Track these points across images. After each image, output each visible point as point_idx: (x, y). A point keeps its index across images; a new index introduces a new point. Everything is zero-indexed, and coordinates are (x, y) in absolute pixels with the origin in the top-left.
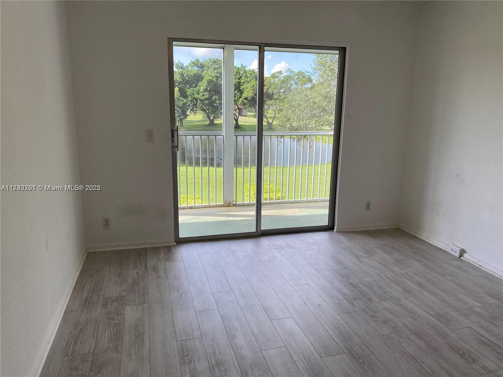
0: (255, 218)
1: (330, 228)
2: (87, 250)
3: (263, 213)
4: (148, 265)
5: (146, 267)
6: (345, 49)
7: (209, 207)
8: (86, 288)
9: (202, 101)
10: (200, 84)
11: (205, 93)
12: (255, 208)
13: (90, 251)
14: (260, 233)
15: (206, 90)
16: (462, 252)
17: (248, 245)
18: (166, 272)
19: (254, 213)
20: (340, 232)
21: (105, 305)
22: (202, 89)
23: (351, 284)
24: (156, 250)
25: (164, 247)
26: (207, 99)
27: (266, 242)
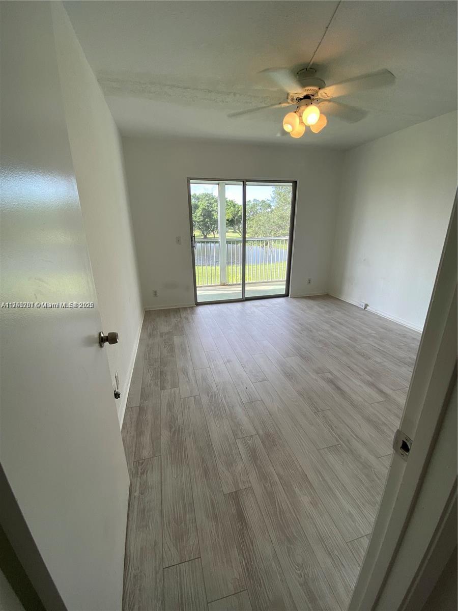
0: (242, 292)
1: (286, 295)
2: (145, 309)
3: (246, 289)
4: (182, 316)
5: (181, 317)
6: (296, 182)
7: (212, 286)
8: (149, 328)
9: (198, 222)
10: (197, 211)
11: (201, 217)
12: (241, 286)
13: (147, 310)
14: (244, 299)
15: (201, 215)
16: (366, 306)
17: (239, 305)
18: (192, 319)
19: (241, 289)
20: (293, 297)
21: (161, 336)
22: (198, 215)
23: (300, 324)
24: (185, 309)
25: (189, 307)
26: (202, 221)
27: (248, 303)
